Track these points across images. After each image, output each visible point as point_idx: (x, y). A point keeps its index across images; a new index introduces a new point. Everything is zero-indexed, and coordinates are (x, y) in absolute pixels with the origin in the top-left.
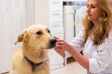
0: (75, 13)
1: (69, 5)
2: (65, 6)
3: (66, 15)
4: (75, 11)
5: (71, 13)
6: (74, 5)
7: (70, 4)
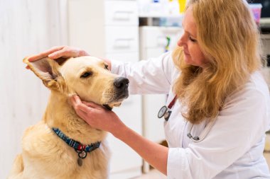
0: (168, 45)
1: (154, 25)
2: (145, 28)
3: (146, 48)
4: (169, 39)
5: (159, 45)
6: (167, 26)
7: (156, 23)
